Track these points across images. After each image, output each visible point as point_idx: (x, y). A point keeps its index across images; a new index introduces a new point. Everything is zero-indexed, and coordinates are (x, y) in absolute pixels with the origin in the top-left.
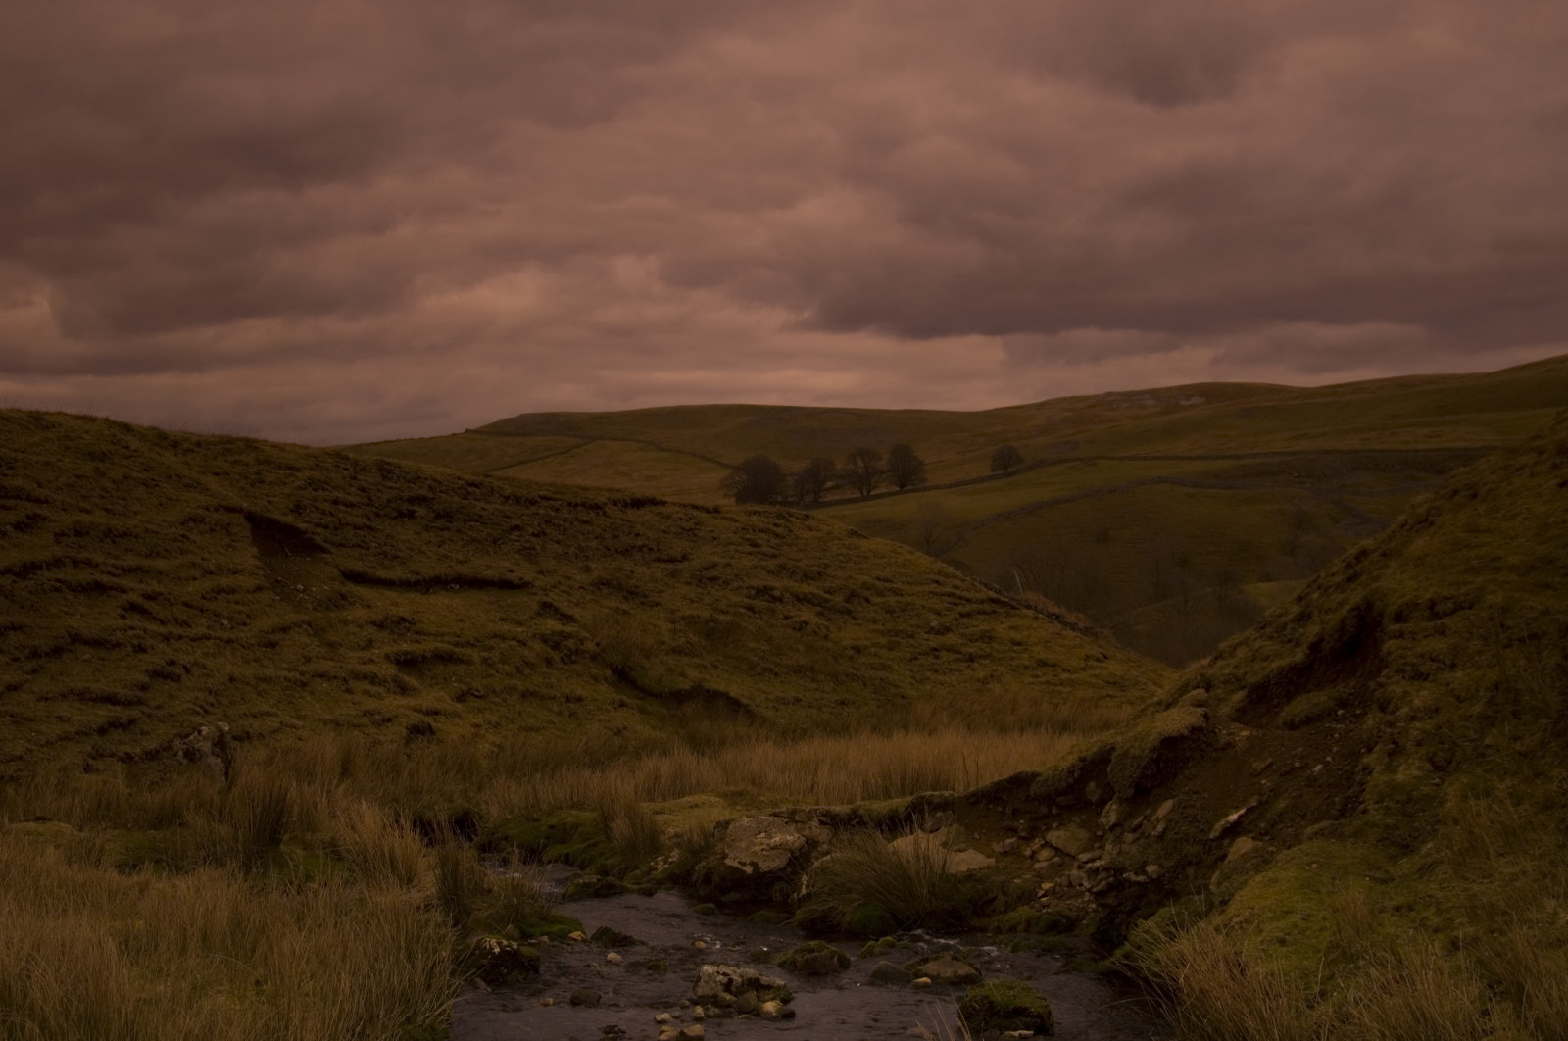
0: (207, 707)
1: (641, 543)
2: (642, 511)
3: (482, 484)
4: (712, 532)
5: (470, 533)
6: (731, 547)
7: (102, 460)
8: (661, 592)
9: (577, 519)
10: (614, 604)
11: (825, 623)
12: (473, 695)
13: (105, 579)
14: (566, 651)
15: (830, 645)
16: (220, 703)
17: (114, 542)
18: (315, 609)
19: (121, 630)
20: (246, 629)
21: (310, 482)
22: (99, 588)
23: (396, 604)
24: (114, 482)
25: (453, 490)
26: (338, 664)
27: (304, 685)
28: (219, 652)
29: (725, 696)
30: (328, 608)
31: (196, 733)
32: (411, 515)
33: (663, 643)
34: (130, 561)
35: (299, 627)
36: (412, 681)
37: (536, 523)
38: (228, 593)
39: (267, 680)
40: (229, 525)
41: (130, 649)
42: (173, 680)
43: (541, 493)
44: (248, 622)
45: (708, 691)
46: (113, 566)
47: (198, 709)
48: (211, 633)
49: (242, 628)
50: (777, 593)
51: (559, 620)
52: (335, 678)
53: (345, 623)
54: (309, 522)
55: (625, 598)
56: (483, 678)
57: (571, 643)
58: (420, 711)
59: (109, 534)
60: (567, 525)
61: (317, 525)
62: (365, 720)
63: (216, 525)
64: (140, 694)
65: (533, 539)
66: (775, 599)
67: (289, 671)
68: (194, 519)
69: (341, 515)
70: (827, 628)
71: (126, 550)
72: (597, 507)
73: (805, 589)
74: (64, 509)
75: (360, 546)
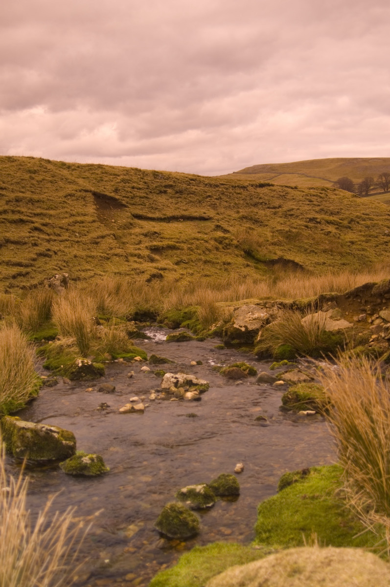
0: (62, 267)
1: (262, 201)
2: (264, 188)
3: (196, 179)
4: (293, 196)
5: (190, 199)
6: (300, 202)
7: (35, 173)
8: (269, 220)
9: (235, 192)
10: (248, 226)
11: (339, 232)
12: (183, 262)
13: (25, 218)
14: (225, 244)
15: (340, 241)
16: (68, 266)
17: (33, 204)
18: (118, 229)
19: (27, 237)
20: (86, 237)
21: (123, 181)
22: (22, 221)
23: (154, 227)
24: (37, 181)
25: (184, 182)
26: (124, 250)
27: (108, 259)
28: (72, 246)
29: (293, 262)
30: (124, 229)
31: (54, 278)
32: (165, 192)
33: (268, 241)
34: (38, 211)
35: (109, 236)
36: (157, 257)
37: (218, 194)
38: (80, 223)
39: (92, 257)
40: (85, 197)
41: (30, 245)
42: (48, 257)
43: (221, 183)
44: (87, 234)
45: (285, 260)
46: (31, 213)
47: (56, 268)
48: (69, 239)
49: (84, 237)
50: (318, 220)
51: (223, 232)
52: (122, 256)
53: (131, 234)
54: (120, 196)
55: (254, 223)
56: (188, 255)
57: (227, 241)
58: (158, 269)
59: (31, 201)
60: (231, 195)
61: (124, 197)
62: (133, 272)
63: (79, 197)
64: (32, 262)
65: (216, 200)
66: (318, 223)
67: (102, 253)
68: (70, 195)
69: (135, 193)
70: (339, 234)
71: (38, 207)
72: (244, 187)
73: (331, 218)
74: (12, 192)
75: (142, 205)
